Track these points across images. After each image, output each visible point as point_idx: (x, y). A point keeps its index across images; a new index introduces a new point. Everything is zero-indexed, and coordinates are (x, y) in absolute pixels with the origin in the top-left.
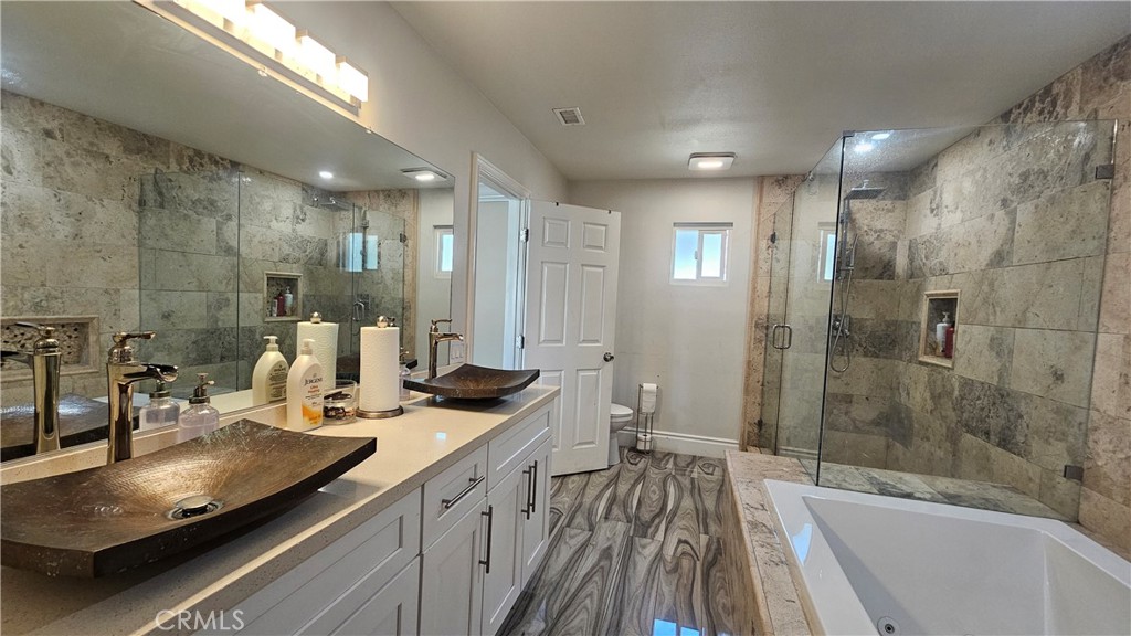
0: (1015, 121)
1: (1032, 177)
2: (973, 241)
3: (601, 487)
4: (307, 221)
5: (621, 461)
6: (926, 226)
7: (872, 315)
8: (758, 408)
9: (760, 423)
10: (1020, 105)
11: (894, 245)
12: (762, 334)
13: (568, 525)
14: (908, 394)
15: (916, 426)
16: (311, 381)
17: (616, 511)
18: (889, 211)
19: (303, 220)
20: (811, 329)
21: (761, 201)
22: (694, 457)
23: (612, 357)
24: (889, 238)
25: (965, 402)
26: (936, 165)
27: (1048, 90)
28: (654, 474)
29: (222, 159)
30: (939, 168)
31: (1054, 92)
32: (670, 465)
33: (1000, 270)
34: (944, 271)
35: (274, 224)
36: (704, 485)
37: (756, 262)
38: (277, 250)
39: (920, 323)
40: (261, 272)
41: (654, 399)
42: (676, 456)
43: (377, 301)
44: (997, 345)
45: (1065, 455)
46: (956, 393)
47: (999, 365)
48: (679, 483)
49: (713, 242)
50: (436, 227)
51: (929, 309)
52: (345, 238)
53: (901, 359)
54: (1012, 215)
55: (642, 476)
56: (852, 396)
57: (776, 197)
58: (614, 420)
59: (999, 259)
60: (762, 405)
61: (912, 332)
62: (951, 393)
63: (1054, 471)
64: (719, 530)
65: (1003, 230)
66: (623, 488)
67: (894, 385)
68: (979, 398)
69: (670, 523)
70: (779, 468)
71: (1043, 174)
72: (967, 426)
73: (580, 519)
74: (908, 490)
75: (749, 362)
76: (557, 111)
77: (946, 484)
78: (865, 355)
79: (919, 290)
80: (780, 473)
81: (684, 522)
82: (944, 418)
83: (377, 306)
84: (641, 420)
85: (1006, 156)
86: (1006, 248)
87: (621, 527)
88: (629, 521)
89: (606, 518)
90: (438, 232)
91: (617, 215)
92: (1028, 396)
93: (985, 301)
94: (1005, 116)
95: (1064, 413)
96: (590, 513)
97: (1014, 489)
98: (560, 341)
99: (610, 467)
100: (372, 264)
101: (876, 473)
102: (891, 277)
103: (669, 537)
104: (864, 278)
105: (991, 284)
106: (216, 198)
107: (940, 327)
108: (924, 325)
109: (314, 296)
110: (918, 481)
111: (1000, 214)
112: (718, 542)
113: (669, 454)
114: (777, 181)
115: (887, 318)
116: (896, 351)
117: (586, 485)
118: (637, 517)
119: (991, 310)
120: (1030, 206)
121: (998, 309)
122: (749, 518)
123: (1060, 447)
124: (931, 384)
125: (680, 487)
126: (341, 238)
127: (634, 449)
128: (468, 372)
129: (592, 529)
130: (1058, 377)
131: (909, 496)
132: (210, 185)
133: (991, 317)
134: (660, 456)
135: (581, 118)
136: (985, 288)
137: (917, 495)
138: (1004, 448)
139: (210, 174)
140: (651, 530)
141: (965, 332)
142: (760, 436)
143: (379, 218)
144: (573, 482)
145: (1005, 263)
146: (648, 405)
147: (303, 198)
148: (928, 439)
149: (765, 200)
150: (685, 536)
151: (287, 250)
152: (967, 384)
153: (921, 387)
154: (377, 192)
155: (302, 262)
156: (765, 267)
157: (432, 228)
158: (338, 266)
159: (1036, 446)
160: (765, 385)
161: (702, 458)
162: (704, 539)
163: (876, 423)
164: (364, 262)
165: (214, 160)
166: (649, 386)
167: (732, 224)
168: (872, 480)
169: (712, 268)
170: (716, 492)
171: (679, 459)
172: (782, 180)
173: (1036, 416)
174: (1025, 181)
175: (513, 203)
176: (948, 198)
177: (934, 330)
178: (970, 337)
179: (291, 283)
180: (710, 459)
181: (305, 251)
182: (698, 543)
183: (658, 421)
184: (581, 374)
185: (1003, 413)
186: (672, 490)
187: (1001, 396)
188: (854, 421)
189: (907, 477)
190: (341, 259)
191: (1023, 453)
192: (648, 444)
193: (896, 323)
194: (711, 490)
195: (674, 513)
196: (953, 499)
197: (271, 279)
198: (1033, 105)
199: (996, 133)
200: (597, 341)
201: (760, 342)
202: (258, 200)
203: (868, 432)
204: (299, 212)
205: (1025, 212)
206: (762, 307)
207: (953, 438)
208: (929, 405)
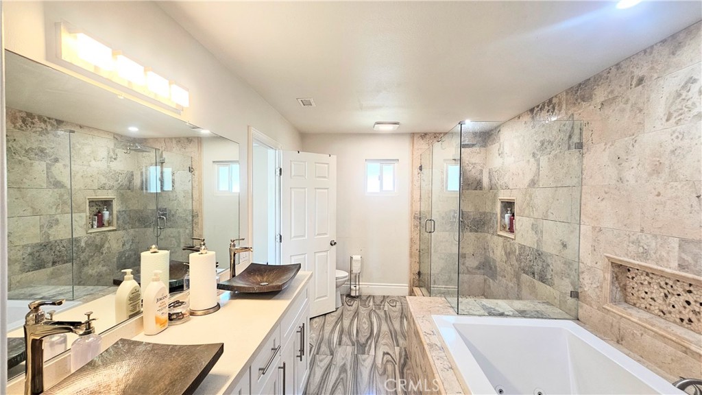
0: (536, 114)
1: (546, 144)
2: (521, 173)
3: (334, 324)
4: (118, 159)
5: (343, 304)
6: (496, 162)
7: (473, 210)
8: (418, 265)
9: (419, 273)
10: (538, 106)
11: (481, 171)
12: (417, 222)
13: (317, 353)
14: (493, 252)
15: (498, 269)
16: (161, 299)
17: (345, 339)
18: (478, 153)
19: (115, 159)
20: (443, 218)
21: (413, 146)
22: (384, 296)
23: (335, 243)
24: (479, 168)
25: (522, 257)
26: (500, 131)
27: (550, 101)
28: (363, 311)
29: (49, 119)
30: (501, 132)
31: (554, 102)
32: (371, 304)
33: (534, 189)
34: (507, 188)
35: (93, 163)
36: (392, 314)
37: (412, 182)
38: (96, 181)
39: (497, 214)
40: (82, 198)
41: (360, 265)
42: (374, 297)
43: (173, 212)
44: (535, 228)
45: (570, 285)
46: (517, 252)
47: (537, 238)
48: (378, 314)
49: (388, 170)
50: (214, 162)
51: (501, 207)
52: (146, 170)
53: (488, 232)
54: (538, 161)
55: (356, 313)
56: (465, 254)
57: (422, 145)
58: (338, 280)
59: (533, 183)
60: (419, 263)
61: (493, 219)
62: (515, 252)
63: (566, 293)
64: (404, 342)
65: (534, 168)
66: (346, 323)
67: (486, 247)
68: (528, 255)
69: (377, 342)
70: (437, 305)
71: (551, 143)
72: (523, 270)
73: (324, 348)
74: (501, 311)
75: (411, 239)
76: (299, 100)
77: (519, 305)
78: (471, 231)
79: (495, 196)
80: (437, 308)
81: (384, 341)
82: (512, 265)
83: (173, 216)
84: (354, 278)
85: (533, 131)
86: (536, 178)
87: (349, 349)
88: (353, 345)
89: (340, 344)
90: (216, 166)
91: (334, 157)
92: (551, 255)
93: (528, 204)
94: (532, 110)
95: (568, 264)
96: (330, 342)
97: (548, 303)
98: (304, 236)
99: (337, 309)
100: (168, 187)
101: (485, 302)
102: (481, 189)
103: (377, 352)
104: (468, 189)
105: (530, 196)
106: (44, 146)
107: (507, 216)
108: (499, 215)
109: (125, 211)
110: (505, 304)
111: (532, 160)
112: (405, 351)
113: (370, 296)
114: (421, 136)
115: (480, 211)
116: (486, 229)
117: (324, 323)
118: (358, 341)
119: (531, 210)
120: (546, 158)
121: (534, 209)
122: (428, 342)
123: (567, 281)
124: (504, 247)
125: (379, 318)
126: (144, 170)
127: (349, 296)
128: (254, 270)
129: (332, 354)
130: (565, 246)
131: (502, 315)
132: (40, 138)
133: (531, 213)
134: (365, 298)
135: (313, 104)
136: (528, 198)
137: (506, 313)
138: (542, 281)
139: (41, 129)
140: (367, 348)
141: (519, 220)
142: (419, 280)
143: (173, 157)
144: (316, 322)
145: (536, 186)
146: (356, 270)
147: (115, 144)
148: (505, 277)
149: (416, 146)
150: (387, 349)
151: (103, 180)
152: (522, 247)
153: (500, 248)
154: (171, 139)
155: (115, 188)
156: (417, 184)
157: (212, 162)
158: (142, 189)
159: (556, 281)
160: (421, 253)
161: (388, 297)
162: (397, 349)
163: (478, 268)
164: (162, 186)
165: (42, 119)
166: (356, 257)
167: (398, 160)
168: (484, 307)
169: (388, 185)
170: (399, 318)
171: (375, 299)
172: (424, 135)
173: (556, 265)
174: (542, 145)
175: (271, 152)
176: (507, 149)
177: (504, 218)
178: (521, 223)
179: (107, 203)
180: (394, 297)
181: (117, 181)
182: (394, 353)
183: (362, 276)
184: (317, 255)
185: (540, 264)
186: (374, 320)
187: (539, 254)
188: (467, 267)
189: (500, 302)
190: (144, 185)
191: (551, 285)
192: (357, 292)
193: (485, 213)
194: (396, 317)
195: (378, 335)
196: (522, 314)
197: (92, 202)
198: (544, 107)
199: (527, 118)
200: (326, 234)
201: (417, 227)
202: (79, 146)
203: (475, 274)
204: (112, 154)
205: (544, 161)
206: (417, 208)
207: (517, 276)
208: (504, 258)
